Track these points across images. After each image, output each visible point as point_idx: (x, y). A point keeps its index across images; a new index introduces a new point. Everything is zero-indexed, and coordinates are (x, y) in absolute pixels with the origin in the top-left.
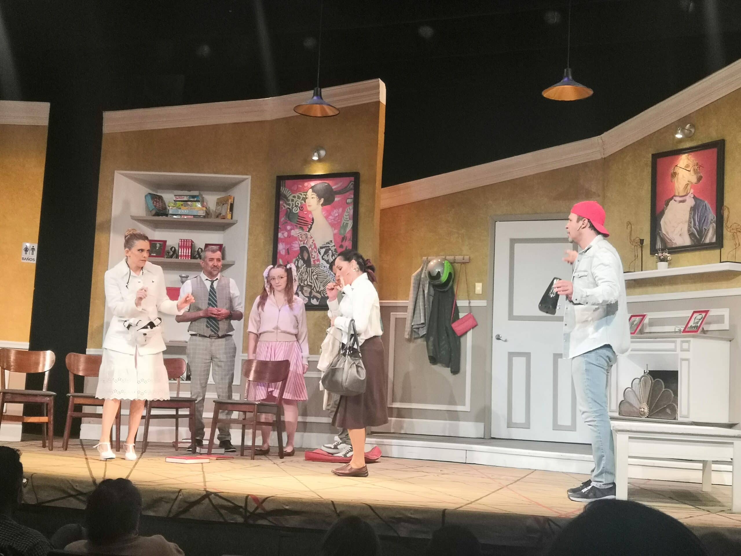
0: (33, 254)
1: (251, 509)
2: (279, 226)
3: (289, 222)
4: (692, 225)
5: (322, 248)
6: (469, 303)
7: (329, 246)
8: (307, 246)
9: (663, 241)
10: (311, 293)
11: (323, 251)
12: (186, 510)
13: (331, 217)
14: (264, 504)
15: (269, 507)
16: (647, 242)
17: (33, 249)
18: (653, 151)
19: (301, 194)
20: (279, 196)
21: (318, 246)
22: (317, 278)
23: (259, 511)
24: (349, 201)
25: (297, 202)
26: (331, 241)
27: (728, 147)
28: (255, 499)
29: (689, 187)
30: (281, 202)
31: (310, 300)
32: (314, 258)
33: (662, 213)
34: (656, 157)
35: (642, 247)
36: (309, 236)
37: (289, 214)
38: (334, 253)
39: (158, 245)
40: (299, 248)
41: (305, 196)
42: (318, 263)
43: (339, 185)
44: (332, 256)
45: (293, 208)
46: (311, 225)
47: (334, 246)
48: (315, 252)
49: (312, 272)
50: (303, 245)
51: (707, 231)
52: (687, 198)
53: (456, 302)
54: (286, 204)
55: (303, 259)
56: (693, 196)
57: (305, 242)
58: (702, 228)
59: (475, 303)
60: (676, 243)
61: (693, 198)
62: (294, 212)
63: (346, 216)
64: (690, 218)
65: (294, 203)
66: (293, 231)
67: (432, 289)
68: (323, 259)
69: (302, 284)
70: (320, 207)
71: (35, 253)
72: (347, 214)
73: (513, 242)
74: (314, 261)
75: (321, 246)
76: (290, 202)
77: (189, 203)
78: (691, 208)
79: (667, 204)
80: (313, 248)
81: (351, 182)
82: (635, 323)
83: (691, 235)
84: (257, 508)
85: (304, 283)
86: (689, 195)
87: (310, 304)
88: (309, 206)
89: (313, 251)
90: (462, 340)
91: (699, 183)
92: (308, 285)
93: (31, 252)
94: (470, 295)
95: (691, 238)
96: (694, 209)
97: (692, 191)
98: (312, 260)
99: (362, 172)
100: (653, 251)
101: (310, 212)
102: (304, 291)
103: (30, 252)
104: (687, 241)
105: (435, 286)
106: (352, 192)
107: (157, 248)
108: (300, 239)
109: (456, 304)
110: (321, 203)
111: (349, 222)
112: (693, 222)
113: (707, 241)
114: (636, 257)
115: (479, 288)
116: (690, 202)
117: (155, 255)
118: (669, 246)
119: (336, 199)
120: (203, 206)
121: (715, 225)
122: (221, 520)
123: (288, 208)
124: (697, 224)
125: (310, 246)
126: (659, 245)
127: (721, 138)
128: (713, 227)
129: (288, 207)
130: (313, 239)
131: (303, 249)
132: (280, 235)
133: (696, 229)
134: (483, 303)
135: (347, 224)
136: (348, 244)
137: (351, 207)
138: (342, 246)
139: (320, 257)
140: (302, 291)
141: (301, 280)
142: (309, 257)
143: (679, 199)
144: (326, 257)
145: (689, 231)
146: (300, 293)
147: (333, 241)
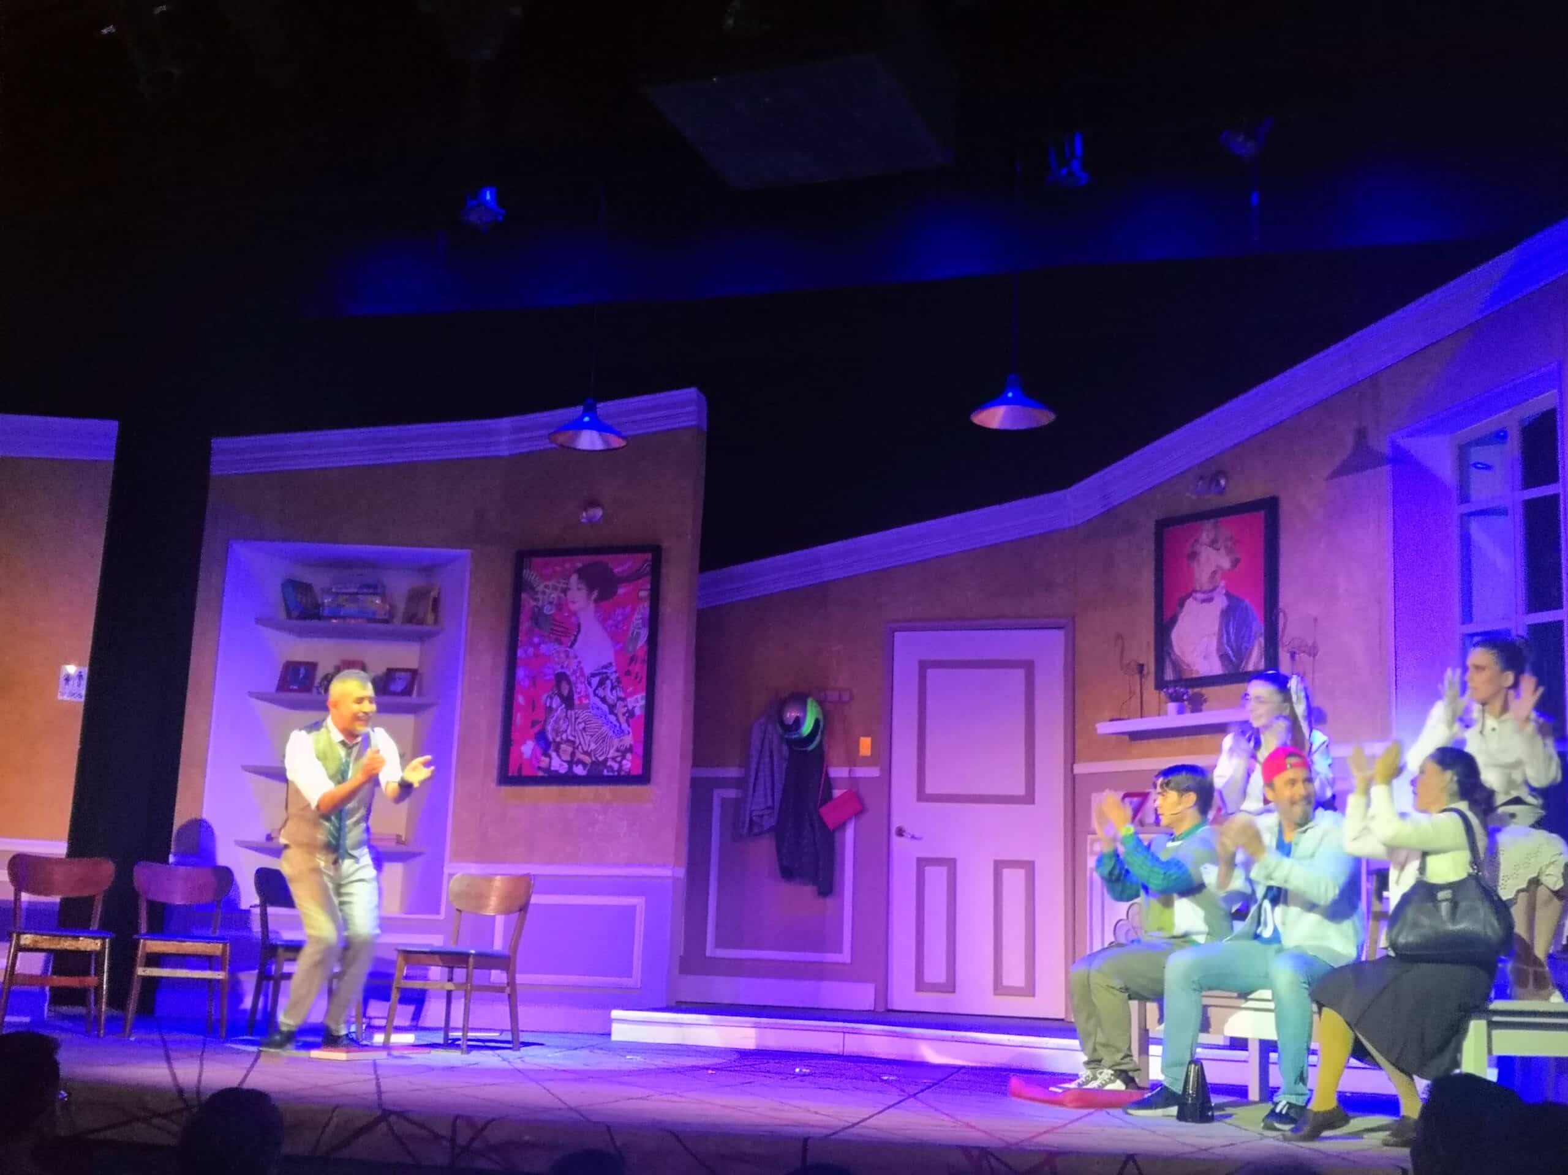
0: (79, 685)
2: (519, 638)
3: (536, 629)
4: (1225, 640)
5: (593, 675)
6: (850, 771)
7: (606, 673)
8: (568, 673)
9: (1177, 666)
10: (573, 754)
11: (595, 681)
12: (346, 1143)
13: (610, 622)
15: (494, 1136)
16: (1151, 667)
17: (80, 676)
18: (1157, 514)
19: (559, 583)
20: (519, 586)
21: (588, 671)
22: (584, 729)
23: (476, 1144)
25: (552, 596)
26: (611, 664)
27: (1284, 509)
28: (469, 1121)
29: (1218, 576)
30: (523, 596)
31: (570, 768)
32: (580, 693)
33: (1174, 620)
34: (1162, 525)
35: (1141, 677)
36: (571, 655)
37: (537, 617)
39: (302, 671)
40: (553, 677)
41: (565, 586)
42: (587, 701)
43: (627, 566)
44: (612, 690)
45: (543, 606)
46: (576, 636)
47: (616, 672)
48: (581, 683)
49: (576, 719)
50: (560, 671)
51: (1249, 650)
52: (1215, 594)
53: (826, 771)
54: (532, 598)
55: (561, 695)
56: (1224, 591)
58: (1241, 644)
59: (862, 772)
60: (1197, 672)
61: (1225, 594)
62: (545, 611)
63: (636, 619)
64: (1220, 630)
65: (546, 597)
66: (543, 646)
69: (558, 739)
70: (592, 606)
71: (84, 682)
72: (639, 617)
73: (924, 666)
74: (580, 699)
75: (593, 672)
76: (540, 596)
77: (360, 597)
78: (1222, 611)
80: (578, 675)
81: (646, 561)
84: (473, 1139)
87: (570, 774)
89: (578, 681)
92: (568, 741)
93: (77, 682)
94: (852, 759)
95: (1223, 663)
97: (1223, 583)
98: (576, 696)
99: (665, 545)
100: (1160, 685)
101: (573, 614)
102: (561, 753)
103: (74, 683)
104: (1215, 668)
105: (790, 743)
106: (648, 578)
107: (301, 676)
108: (556, 659)
109: (827, 774)
110: (593, 597)
111: (641, 631)
112: (1225, 636)
113: (1250, 668)
114: (1132, 693)
115: (865, 745)
116: (1220, 602)
117: (295, 687)
118: (1187, 676)
119: (621, 591)
120: (384, 600)
121: (1263, 641)
122: (409, 1160)
123: (536, 606)
124: (1233, 637)
125: (575, 672)
126: (1169, 675)
127: (1272, 495)
128: (1260, 645)
129: (536, 604)
130: (578, 659)
131: (561, 677)
132: (520, 652)
133: (1231, 647)
134: (874, 772)
135: (638, 634)
136: (640, 668)
137: (647, 604)
138: (628, 673)
139: (591, 691)
140: (557, 750)
141: (557, 732)
142: (571, 691)
143: (1200, 596)
144: (600, 692)
145: (1218, 650)
146: (554, 755)
147: (614, 664)
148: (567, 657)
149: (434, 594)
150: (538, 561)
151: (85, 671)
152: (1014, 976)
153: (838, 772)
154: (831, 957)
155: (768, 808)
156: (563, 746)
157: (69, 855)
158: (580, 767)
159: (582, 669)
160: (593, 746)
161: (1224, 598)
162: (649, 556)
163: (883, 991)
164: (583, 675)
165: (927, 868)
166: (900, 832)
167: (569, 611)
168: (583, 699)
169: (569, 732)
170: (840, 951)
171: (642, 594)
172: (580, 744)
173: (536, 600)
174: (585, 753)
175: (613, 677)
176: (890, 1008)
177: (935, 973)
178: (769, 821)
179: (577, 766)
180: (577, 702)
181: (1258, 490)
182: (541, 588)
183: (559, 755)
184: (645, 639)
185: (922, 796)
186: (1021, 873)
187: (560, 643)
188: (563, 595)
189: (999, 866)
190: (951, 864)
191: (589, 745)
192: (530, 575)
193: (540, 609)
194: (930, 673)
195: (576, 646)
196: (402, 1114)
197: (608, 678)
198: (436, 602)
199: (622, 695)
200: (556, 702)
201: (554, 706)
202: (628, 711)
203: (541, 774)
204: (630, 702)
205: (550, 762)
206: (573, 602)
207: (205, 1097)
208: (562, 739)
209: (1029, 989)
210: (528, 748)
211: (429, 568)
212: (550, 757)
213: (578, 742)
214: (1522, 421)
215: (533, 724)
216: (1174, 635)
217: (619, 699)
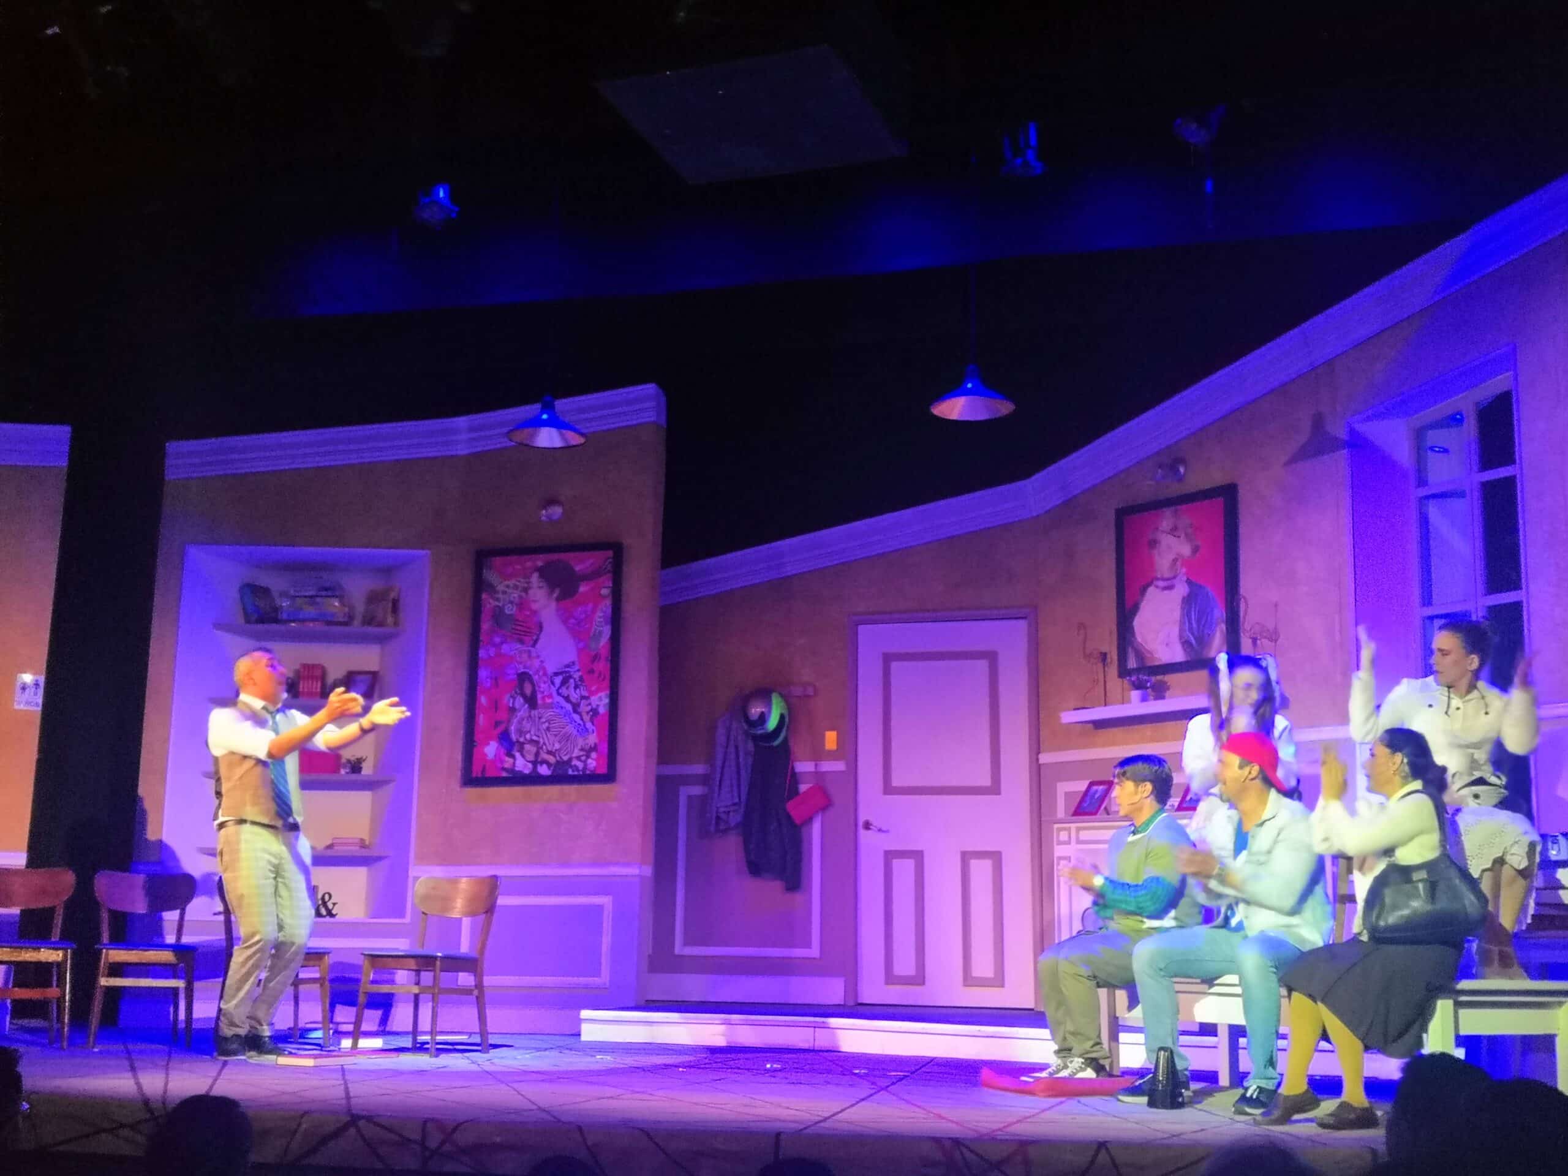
0: (36, 694)
1: (433, 1144)
2: (481, 638)
3: (498, 630)
4: (1187, 627)
5: (556, 674)
6: (816, 765)
7: (569, 672)
8: (531, 673)
9: (1140, 655)
10: (537, 754)
11: (558, 680)
12: (314, 1150)
13: (572, 621)
14: (456, 1135)
15: (464, 1138)
17: (37, 685)
18: (1117, 503)
19: (520, 582)
20: (480, 586)
21: (551, 670)
22: (548, 729)
23: (447, 1147)
25: (513, 595)
26: (573, 663)
27: (1243, 494)
28: (439, 1124)
29: (1179, 563)
31: (535, 767)
32: (543, 692)
33: (1135, 608)
34: (1123, 515)
35: (1104, 664)
36: (534, 654)
37: (498, 615)
38: (580, 683)
40: (515, 677)
41: (526, 585)
42: (550, 701)
43: (588, 563)
44: (575, 689)
45: (504, 606)
46: (538, 636)
47: (578, 670)
48: (545, 683)
49: (540, 718)
50: (522, 670)
51: (1211, 637)
52: (1176, 582)
53: (792, 766)
54: (493, 598)
55: (523, 695)
56: (1185, 579)
57: (527, 665)
58: (1203, 631)
59: (827, 766)
60: (1160, 659)
61: (1186, 582)
62: (506, 611)
63: (598, 617)
64: (1182, 616)
65: (506, 597)
66: (504, 646)
67: (750, 746)
68: (559, 694)
69: (522, 740)
70: (553, 605)
71: (41, 691)
72: (601, 615)
73: (888, 659)
74: (543, 698)
75: (556, 671)
76: (500, 596)
77: (318, 600)
78: (1184, 598)
79: (1143, 593)
80: (541, 673)
81: (607, 558)
82: (1097, 796)
83: (1186, 644)
84: (443, 1143)
86: (1178, 578)
87: (533, 775)
89: (541, 680)
90: (804, 830)
91: (1195, 558)
92: (532, 741)
93: (33, 690)
94: (818, 754)
95: (1185, 650)
96: (1188, 601)
97: (1184, 570)
98: (539, 696)
99: (627, 541)
100: (1123, 672)
101: (535, 613)
102: (525, 753)
103: (30, 691)
104: (1178, 655)
105: (755, 738)
106: (610, 575)
108: (519, 659)
109: (793, 768)
110: (555, 595)
111: (604, 629)
112: (1187, 623)
113: (1213, 654)
114: (1095, 682)
115: (831, 739)
116: (1181, 590)
118: (1149, 664)
119: (582, 589)
120: (342, 604)
121: (1224, 628)
122: (379, 1165)
123: (498, 606)
124: (1195, 625)
125: (537, 671)
127: (1230, 481)
128: (1222, 631)
129: (497, 603)
130: (541, 659)
131: (523, 677)
132: (482, 653)
133: (1193, 634)
134: (840, 766)
135: (600, 633)
136: (603, 666)
137: (608, 602)
138: (591, 672)
139: (554, 690)
140: (521, 751)
141: (521, 732)
142: (534, 692)
143: (1161, 584)
144: (564, 691)
145: (1181, 637)
146: (517, 755)
147: (577, 663)
148: (530, 656)
149: (393, 595)
150: (498, 560)
151: (42, 679)
152: (983, 967)
153: (803, 767)
154: (798, 952)
155: (734, 804)
156: (527, 747)
157: (27, 866)
158: (545, 766)
159: (544, 669)
160: (557, 746)
161: (1186, 585)
162: (610, 553)
163: (853, 984)
164: (545, 674)
165: (895, 861)
166: (867, 826)
167: (530, 610)
168: (546, 699)
169: (532, 733)
170: (808, 945)
171: (605, 592)
172: (544, 744)
173: (498, 600)
174: (549, 753)
175: (577, 676)
176: (860, 1002)
177: (904, 965)
178: (736, 818)
179: (541, 765)
180: (540, 702)
181: (1216, 477)
182: (500, 588)
183: (523, 756)
184: (608, 636)
185: (888, 789)
186: (987, 864)
187: (522, 642)
188: (523, 594)
189: (966, 857)
190: (918, 856)
191: (554, 745)
192: (490, 576)
193: (501, 609)
194: (895, 666)
195: (538, 646)
196: (369, 1119)
197: (570, 677)
198: (395, 603)
199: (585, 694)
200: (520, 700)
201: (517, 706)
202: (591, 710)
203: (504, 774)
204: (594, 700)
205: (514, 763)
206: (535, 601)
207: (171, 1106)
208: (526, 739)
209: (999, 980)
210: (491, 749)
211: (388, 570)
212: (513, 757)
213: (541, 740)
214: (1477, 404)
215: (497, 724)
216: (1137, 622)
217: (583, 698)
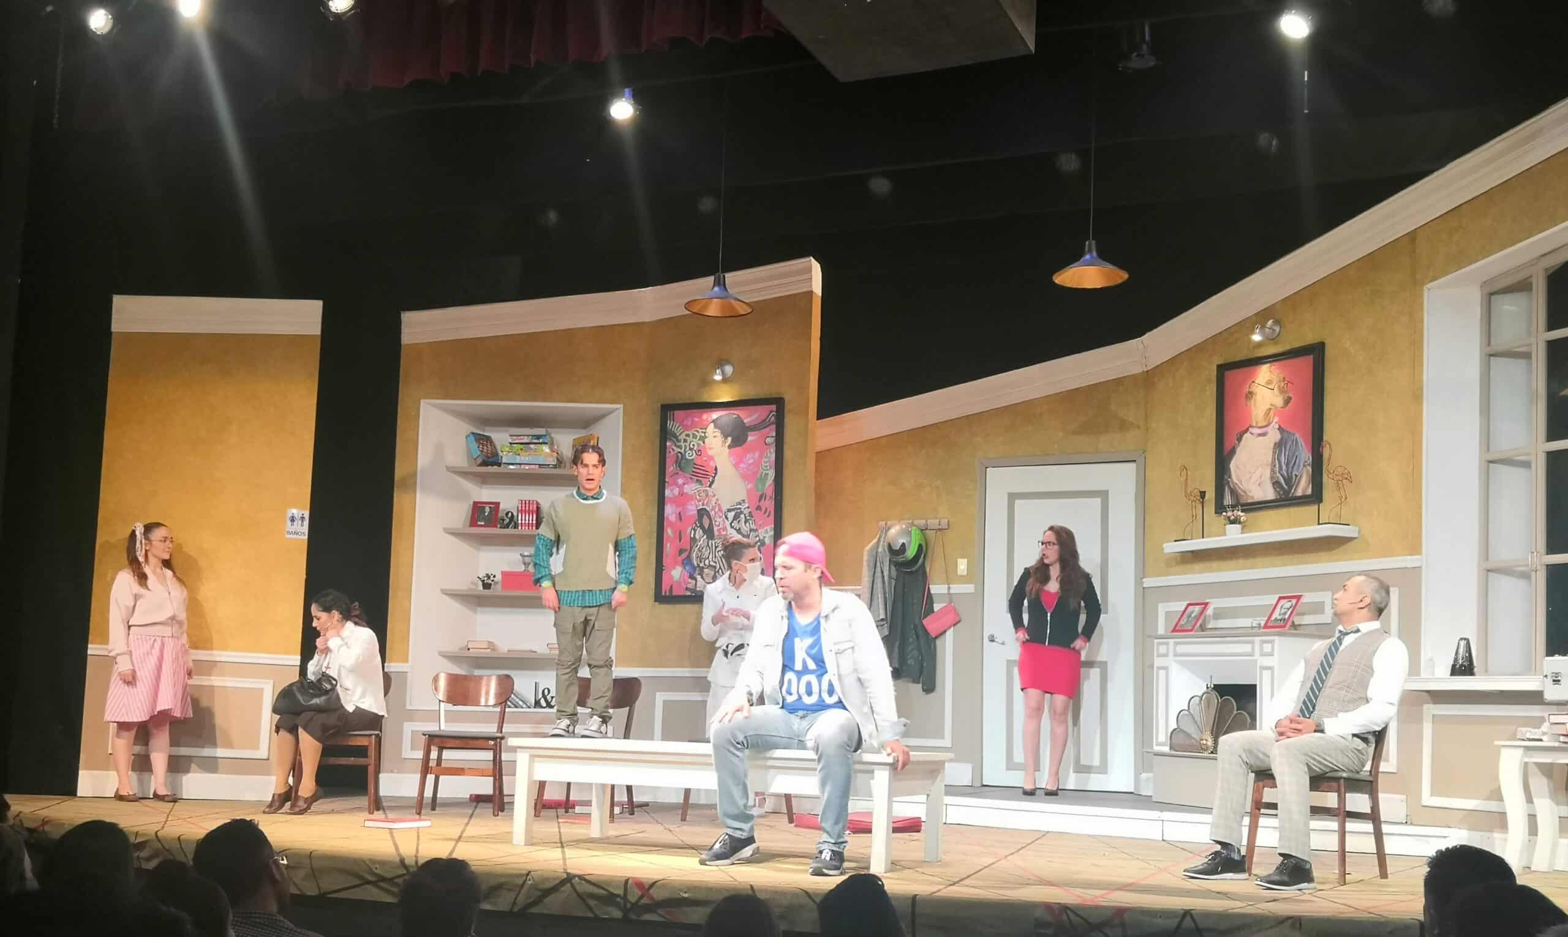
0: (302, 525)
1: (632, 899)
2: (667, 480)
3: (681, 473)
4: (1277, 469)
5: (729, 510)
6: (949, 588)
7: (740, 508)
8: (708, 509)
9: (1234, 493)
11: (731, 515)
12: (537, 902)
13: (742, 465)
14: (651, 891)
15: (657, 894)
16: (1211, 495)
17: (303, 518)
18: (1218, 360)
19: (698, 432)
20: (665, 435)
21: (725, 508)
23: (645, 901)
24: (769, 440)
25: (692, 443)
26: (744, 500)
27: (1329, 352)
28: (639, 884)
29: (1272, 413)
30: (668, 444)
32: (719, 526)
33: (1233, 452)
34: (1222, 369)
35: (1203, 503)
36: (710, 493)
37: (681, 462)
38: (748, 518)
39: (487, 509)
40: (696, 512)
42: (724, 533)
43: (755, 416)
44: (745, 523)
45: (685, 452)
46: (714, 477)
47: (748, 508)
48: (720, 517)
49: (716, 547)
50: (701, 507)
51: (1299, 478)
52: (1269, 429)
53: (929, 588)
54: (675, 446)
55: (702, 527)
56: (1277, 427)
57: (705, 502)
58: (1291, 473)
59: (956, 588)
60: (1252, 497)
61: (1279, 429)
62: (688, 457)
63: (765, 462)
64: (1274, 459)
65: (687, 444)
66: (686, 486)
67: (893, 568)
68: (732, 527)
69: (702, 565)
70: (727, 450)
71: (306, 523)
72: (765, 460)
73: (1013, 497)
74: (719, 530)
75: (729, 507)
76: (682, 444)
77: (532, 446)
78: (1275, 444)
79: (1239, 439)
80: (716, 510)
81: (771, 412)
82: (1193, 615)
83: (1276, 484)
84: (641, 897)
85: (705, 564)
86: (1271, 425)
88: (710, 448)
89: (717, 515)
90: (938, 642)
91: (1287, 408)
92: (710, 566)
93: (300, 522)
94: (950, 577)
95: (1275, 488)
96: (1279, 446)
97: (1276, 419)
98: (715, 529)
99: (787, 398)
100: (1220, 508)
101: (712, 458)
102: (704, 575)
103: (298, 522)
104: (1270, 494)
105: (898, 565)
106: (774, 427)
107: (486, 514)
108: (698, 497)
109: (929, 590)
110: (727, 444)
111: (769, 472)
112: (1277, 465)
113: (1299, 493)
114: (1194, 517)
115: (962, 565)
116: (1274, 436)
117: (483, 523)
118: (1243, 501)
119: (750, 438)
120: (552, 451)
121: (1310, 470)
122: (590, 915)
123: (679, 452)
124: (1284, 467)
125: (713, 509)
126: (1228, 500)
127: (1319, 340)
128: (1307, 471)
129: (679, 450)
130: (716, 497)
131: (702, 513)
132: (667, 493)
133: (1282, 475)
134: (969, 588)
136: (769, 504)
137: (773, 450)
139: (728, 523)
140: (701, 574)
141: (700, 558)
142: (711, 525)
143: (1257, 431)
144: (735, 524)
145: (1272, 478)
146: (699, 578)
147: (746, 501)
150: (679, 413)
151: (307, 512)
155: (882, 620)
156: (706, 570)
159: (719, 506)
161: (1277, 432)
163: (979, 770)
164: (720, 510)
166: (992, 639)
167: (708, 455)
168: (722, 530)
169: (711, 558)
170: (942, 736)
175: (746, 512)
176: (985, 784)
180: (716, 533)
181: (1306, 337)
183: (702, 578)
188: (701, 442)
194: (1018, 503)
195: (714, 486)
196: (581, 877)
197: (741, 512)
199: (753, 527)
200: (699, 532)
201: (697, 537)
202: (759, 540)
203: (688, 593)
204: (761, 533)
205: (696, 584)
206: (710, 449)
209: (1103, 769)
212: (696, 580)
214: (1546, 270)
216: (1233, 465)
217: (751, 530)
